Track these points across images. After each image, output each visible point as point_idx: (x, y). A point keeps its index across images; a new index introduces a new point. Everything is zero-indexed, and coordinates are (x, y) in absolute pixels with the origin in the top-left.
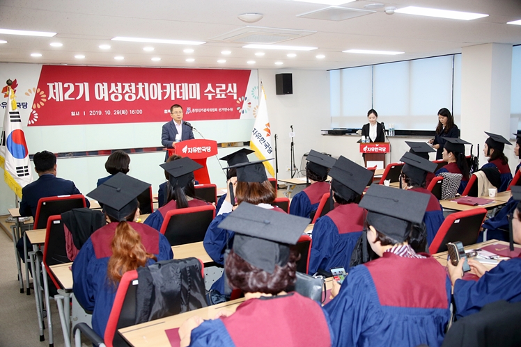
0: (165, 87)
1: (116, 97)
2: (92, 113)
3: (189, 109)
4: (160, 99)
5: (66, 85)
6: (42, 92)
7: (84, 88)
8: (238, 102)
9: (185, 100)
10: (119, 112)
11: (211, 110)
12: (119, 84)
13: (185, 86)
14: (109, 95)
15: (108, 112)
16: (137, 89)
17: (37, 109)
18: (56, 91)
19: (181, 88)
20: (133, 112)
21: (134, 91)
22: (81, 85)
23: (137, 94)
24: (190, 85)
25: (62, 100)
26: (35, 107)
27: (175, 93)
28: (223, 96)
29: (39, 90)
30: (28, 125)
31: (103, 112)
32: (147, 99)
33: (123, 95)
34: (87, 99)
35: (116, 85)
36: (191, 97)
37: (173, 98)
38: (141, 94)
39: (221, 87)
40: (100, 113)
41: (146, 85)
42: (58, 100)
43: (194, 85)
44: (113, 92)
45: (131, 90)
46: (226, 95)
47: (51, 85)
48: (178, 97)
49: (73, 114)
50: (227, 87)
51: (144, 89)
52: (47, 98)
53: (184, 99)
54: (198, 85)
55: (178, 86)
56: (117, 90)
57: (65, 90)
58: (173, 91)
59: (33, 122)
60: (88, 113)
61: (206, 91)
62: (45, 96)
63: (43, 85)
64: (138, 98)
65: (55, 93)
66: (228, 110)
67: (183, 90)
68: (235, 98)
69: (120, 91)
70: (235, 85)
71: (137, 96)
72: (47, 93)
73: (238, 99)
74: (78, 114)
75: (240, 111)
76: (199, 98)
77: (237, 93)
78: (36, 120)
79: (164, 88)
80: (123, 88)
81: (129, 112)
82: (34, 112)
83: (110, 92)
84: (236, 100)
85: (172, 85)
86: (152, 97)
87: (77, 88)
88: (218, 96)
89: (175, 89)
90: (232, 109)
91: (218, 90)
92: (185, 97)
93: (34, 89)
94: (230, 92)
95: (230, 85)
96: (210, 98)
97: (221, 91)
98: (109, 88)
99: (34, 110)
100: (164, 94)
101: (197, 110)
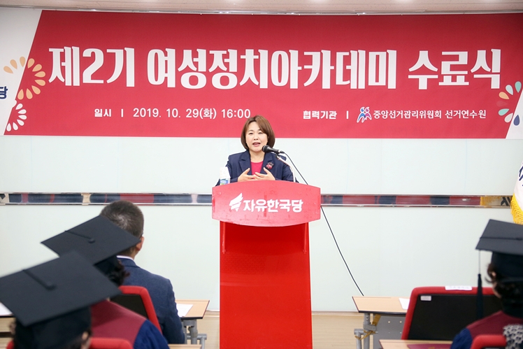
0: (309, 60)
1: (194, 80)
2: (140, 112)
3: (364, 110)
4: (294, 85)
5: (87, 53)
6: (39, 67)
7: (125, 59)
8: (503, 95)
9: (357, 90)
10: (196, 113)
11: (423, 114)
12: (202, 53)
13: (358, 56)
14: (179, 75)
15: (173, 113)
16: (241, 64)
17: (24, 101)
18: (67, 64)
19: (347, 61)
20: (229, 113)
21: (233, 67)
22: (119, 54)
23: (240, 73)
24: (372, 55)
25: (77, 83)
26: (21, 97)
27: (333, 73)
28: (461, 81)
29: (32, 61)
30: (7, 133)
31: (163, 113)
32: (264, 84)
33: (209, 75)
34: (130, 82)
35: (195, 55)
36: (372, 82)
37: (326, 84)
38: (249, 73)
39: (456, 58)
40: (156, 113)
41: (264, 53)
42: (68, 83)
43: (382, 55)
44: (188, 70)
45: (227, 65)
46: (468, 78)
47: (56, 52)
48: (340, 81)
49: (98, 114)
50: (472, 59)
51: (257, 63)
52: (46, 78)
53: (353, 86)
54: (393, 54)
55: (340, 56)
56: (196, 64)
57: (85, 63)
58: (327, 68)
59: (16, 127)
60: (129, 113)
61: (411, 70)
62: (42, 74)
63: (40, 53)
64: (242, 83)
65: (63, 69)
66: (473, 114)
67: (352, 67)
68: (495, 84)
69: (203, 67)
70: (497, 54)
71: (240, 79)
72: (48, 69)
73: (502, 88)
74: (109, 113)
75: (507, 119)
76: (392, 85)
77: (502, 73)
78: (22, 123)
79: (305, 60)
80: (210, 60)
81: (220, 114)
82: (20, 106)
83: (180, 69)
84: (497, 91)
85: (327, 54)
86: (275, 82)
87: (110, 61)
88: (447, 81)
89: (333, 62)
90: (482, 114)
91: (446, 66)
92: (357, 82)
93: (22, 59)
94: (481, 71)
95: (481, 54)
96: (423, 85)
97: (453, 68)
98: (179, 60)
99: (19, 101)
100: (304, 75)
101: (385, 114)
